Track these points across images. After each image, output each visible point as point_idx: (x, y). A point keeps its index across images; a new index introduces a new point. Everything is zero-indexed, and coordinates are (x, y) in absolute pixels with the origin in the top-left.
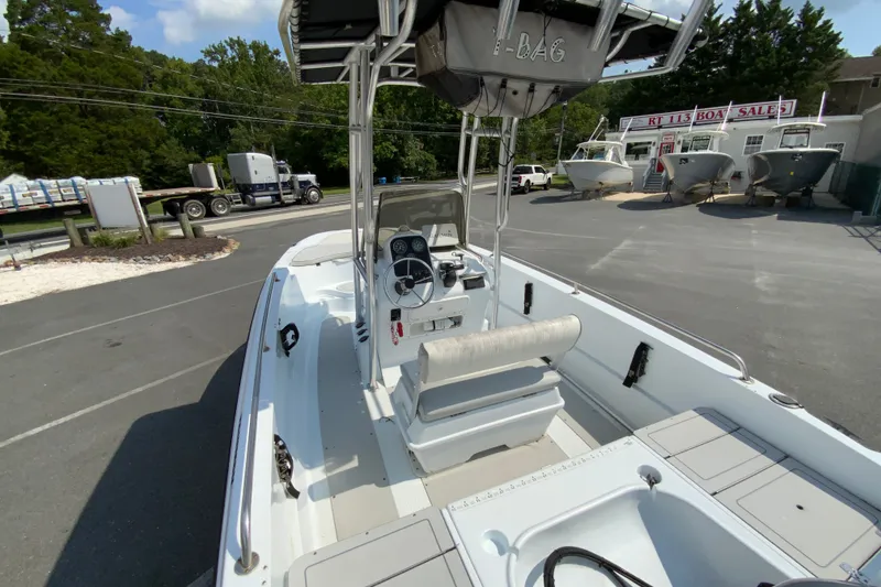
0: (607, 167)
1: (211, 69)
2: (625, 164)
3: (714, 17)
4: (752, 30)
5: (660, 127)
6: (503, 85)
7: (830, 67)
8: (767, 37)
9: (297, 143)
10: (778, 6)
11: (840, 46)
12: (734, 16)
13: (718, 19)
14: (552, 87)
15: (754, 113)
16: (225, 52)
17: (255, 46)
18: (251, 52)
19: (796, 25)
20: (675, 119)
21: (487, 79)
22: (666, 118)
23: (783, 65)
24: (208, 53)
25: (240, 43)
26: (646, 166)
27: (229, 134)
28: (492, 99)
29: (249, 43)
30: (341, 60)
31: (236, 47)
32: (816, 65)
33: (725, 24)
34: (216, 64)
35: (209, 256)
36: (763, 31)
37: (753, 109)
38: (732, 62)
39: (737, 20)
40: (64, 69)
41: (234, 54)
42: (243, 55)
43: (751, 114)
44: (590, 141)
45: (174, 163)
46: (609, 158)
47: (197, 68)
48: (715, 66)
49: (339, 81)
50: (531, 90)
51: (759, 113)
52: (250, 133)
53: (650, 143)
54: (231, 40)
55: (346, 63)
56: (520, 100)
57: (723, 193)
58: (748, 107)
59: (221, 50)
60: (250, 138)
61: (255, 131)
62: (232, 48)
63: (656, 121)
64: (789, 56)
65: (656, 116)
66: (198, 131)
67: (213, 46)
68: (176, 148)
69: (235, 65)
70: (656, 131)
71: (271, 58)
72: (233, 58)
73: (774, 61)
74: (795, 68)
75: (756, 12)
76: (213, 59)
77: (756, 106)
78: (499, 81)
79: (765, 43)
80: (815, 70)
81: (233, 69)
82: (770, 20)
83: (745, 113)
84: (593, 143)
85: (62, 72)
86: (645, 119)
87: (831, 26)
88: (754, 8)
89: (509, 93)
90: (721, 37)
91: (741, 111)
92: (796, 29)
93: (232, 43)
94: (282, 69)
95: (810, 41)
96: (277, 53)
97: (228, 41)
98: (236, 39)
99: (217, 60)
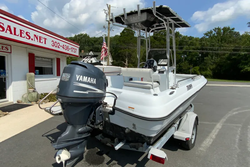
1: (206, 39)
9: (229, 62)
17: (224, 29)
18: (222, 31)
21: (132, 24)
24: (206, 34)
28: (133, 27)
29: (222, 28)
31: (217, 30)
34: (208, 37)
40: (161, 43)
42: (218, 33)
45: (184, 68)
47: (202, 39)
50: (138, 24)
52: (213, 59)
59: (211, 32)
62: (215, 31)
67: (208, 32)
68: (187, 64)
72: (215, 34)
76: (207, 36)
78: (134, 24)
85: (160, 44)
89: (136, 26)
96: (233, 29)
97: (214, 29)
98: (217, 27)
99: (208, 36)
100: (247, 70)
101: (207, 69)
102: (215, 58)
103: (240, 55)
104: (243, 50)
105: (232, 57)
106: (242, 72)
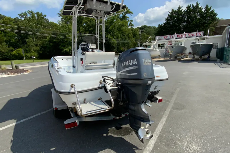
0: (152, 50)
1: (21, 21)
2: (158, 50)
3: (181, 10)
4: (191, 13)
5: (167, 39)
6: (96, 11)
7: (215, 23)
8: (196, 15)
10: (198, 6)
11: (217, 17)
12: (186, 9)
13: (182, 10)
14: (104, 12)
15: (192, 35)
16: (27, 15)
17: (38, 14)
18: (36, 15)
19: (204, 11)
20: (171, 37)
21: (94, 10)
22: (168, 36)
23: (201, 23)
24: (21, 15)
25: (32, 12)
26: (164, 51)
27: (26, 41)
28: (95, 13)
29: (35, 12)
30: (71, 9)
31: (31, 14)
32: (210, 22)
33: (184, 11)
34: (23, 19)
35: (22, 73)
36: (195, 13)
37: (192, 34)
38: (187, 21)
39: (187, 10)
41: (30, 16)
42: (33, 17)
43: (192, 36)
44: (146, 43)
46: (152, 48)
48: (182, 23)
49: (70, 15)
50: (101, 12)
51: (194, 35)
52: (34, 41)
53: (165, 44)
54: (29, 11)
55: (72, 10)
56: (99, 13)
57: (187, 58)
58: (191, 34)
60: (34, 43)
61: (36, 41)
62: (29, 14)
63: (166, 37)
64: (202, 20)
65: (166, 36)
66: (14, 40)
67: (23, 13)
68: (5, 46)
69: (30, 19)
70: (166, 40)
71: (43, 18)
72: (29, 17)
73: (198, 21)
74: (204, 23)
75: (192, 8)
77: (193, 33)
78: (96, 10)
79: (195, 17)
80: (210, 24)
81: (29, 20)
82: (196, 10)
83: (190, 35)
84: (147, 43)
86: (162, 37)
87: (214, 11)
88: (191, 7)
89: (98, 12)
90: (183, 15)
91: (189, 35)
92: (204, 13)
93: (29, 12)
94: (46, 21)
95: (208, 15)
96: (45, 16)
97: (28, 12)
98: (31, 11)
99: (23, 17)
100: (66, 50)
101: (31, 51)
102: (35, 40)
103: (58, 39)
104: (60, 34)
105: (53, 40)
106: (63, 52)
